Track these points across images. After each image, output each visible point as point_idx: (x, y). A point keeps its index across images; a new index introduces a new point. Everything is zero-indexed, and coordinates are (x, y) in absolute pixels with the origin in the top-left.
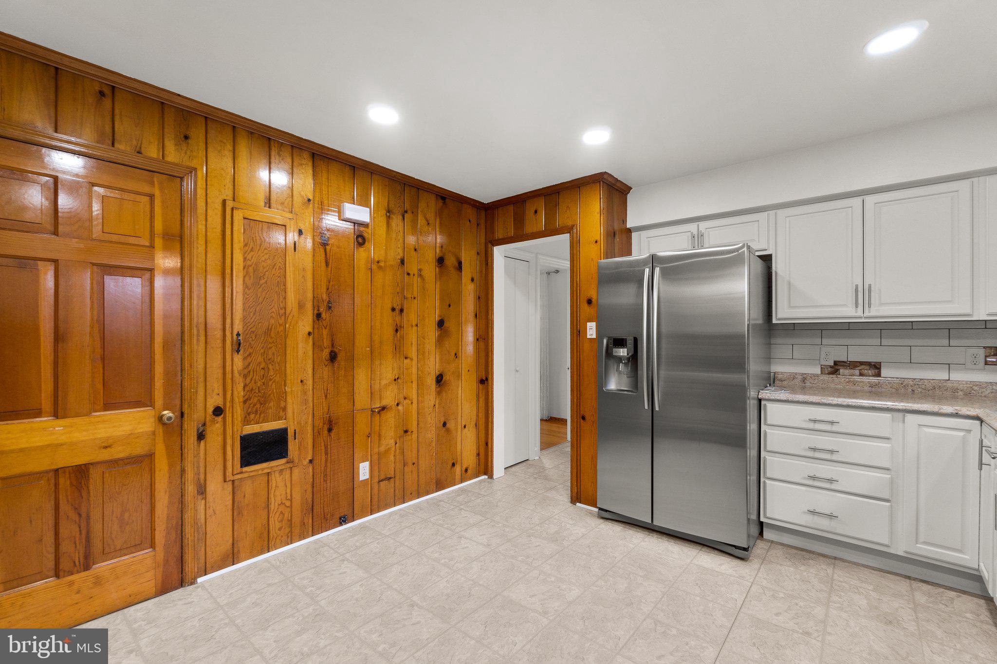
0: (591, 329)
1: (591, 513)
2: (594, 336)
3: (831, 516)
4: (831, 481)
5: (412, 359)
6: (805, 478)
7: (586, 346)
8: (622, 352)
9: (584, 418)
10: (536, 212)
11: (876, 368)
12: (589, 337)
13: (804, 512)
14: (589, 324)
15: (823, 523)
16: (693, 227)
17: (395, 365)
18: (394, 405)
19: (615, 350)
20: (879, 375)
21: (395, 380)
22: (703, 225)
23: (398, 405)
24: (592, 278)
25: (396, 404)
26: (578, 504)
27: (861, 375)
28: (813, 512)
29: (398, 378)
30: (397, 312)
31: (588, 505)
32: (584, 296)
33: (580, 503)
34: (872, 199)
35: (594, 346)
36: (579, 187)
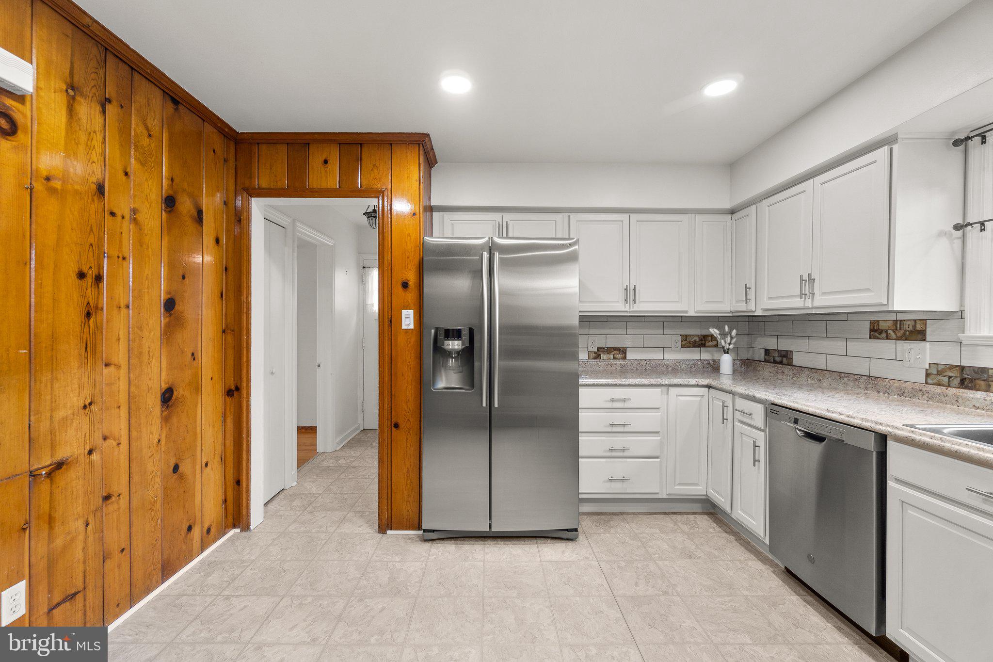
0: (408, 319)
1: (409, 538)
2: (412, 327)
3: (623, 480)
4: (624, 449)
5: (118, 367)
6: (605, 451)
7: (401, 339)
8: (455, 345)
9: (396, 426)
10: (326, 162)
11: (623, 351)
12: (404, 327)
13: (605, 482)
14: (404, 312)
15: (617, 487)
16: (497, 216)
17: (86, 379)
18: (82, 457)
19: (446, 342)
20: (625, 358)
21: (85, 407)
22: (508, 216)
23: (90, 452)
24: (408, 257)
25: (86, 451)
26: (389, 532)
27: (614, 358)
28: (611, 480)
29: (90, 404)
30: (90, 281)
31: (403, 529)
32: (398, 278)
33: (391, 529)
34: (634, 217)
35: (413, 338)
36: (391, 144)
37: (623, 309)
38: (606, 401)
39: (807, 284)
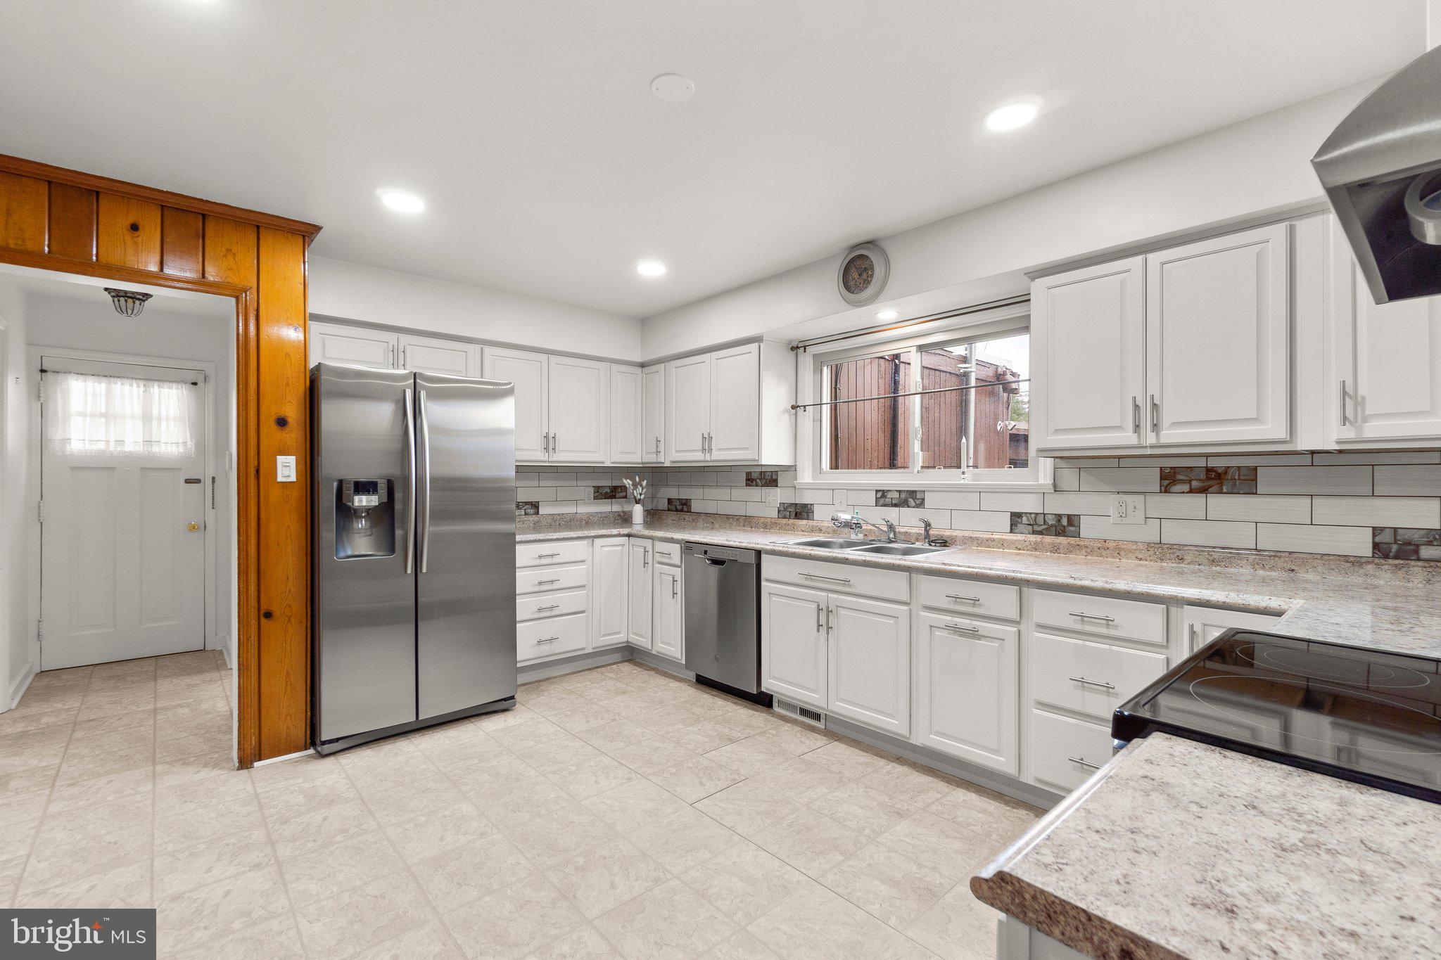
0: (287, 468)
1: (296, 761)
2: (293, 478)
3: (552, 640)
4: (552, 608)
6: (533, 613)
7: (274, 496)
8: (363, 501)
9: (268, 615)
10: (135, 228)
11: (535, 506)
12: (280, 479)
13: (533, 646)
14: (281, 459)
15: (546, 649)
16: (392, 337)
19: (356, 498)
20: (537, 513)
22: (405, 339)
24: (287, 384)
26: (256, 764)
27: (526, 514)
28: (540, 642)
31: (280, 755)
32: (270, 411)
33: (260, 760)
34: (554, 359)
35: (296, 495)
36: (258, 227)
37: (542, 458)
38: (533, 559)
39: (707, 440)
